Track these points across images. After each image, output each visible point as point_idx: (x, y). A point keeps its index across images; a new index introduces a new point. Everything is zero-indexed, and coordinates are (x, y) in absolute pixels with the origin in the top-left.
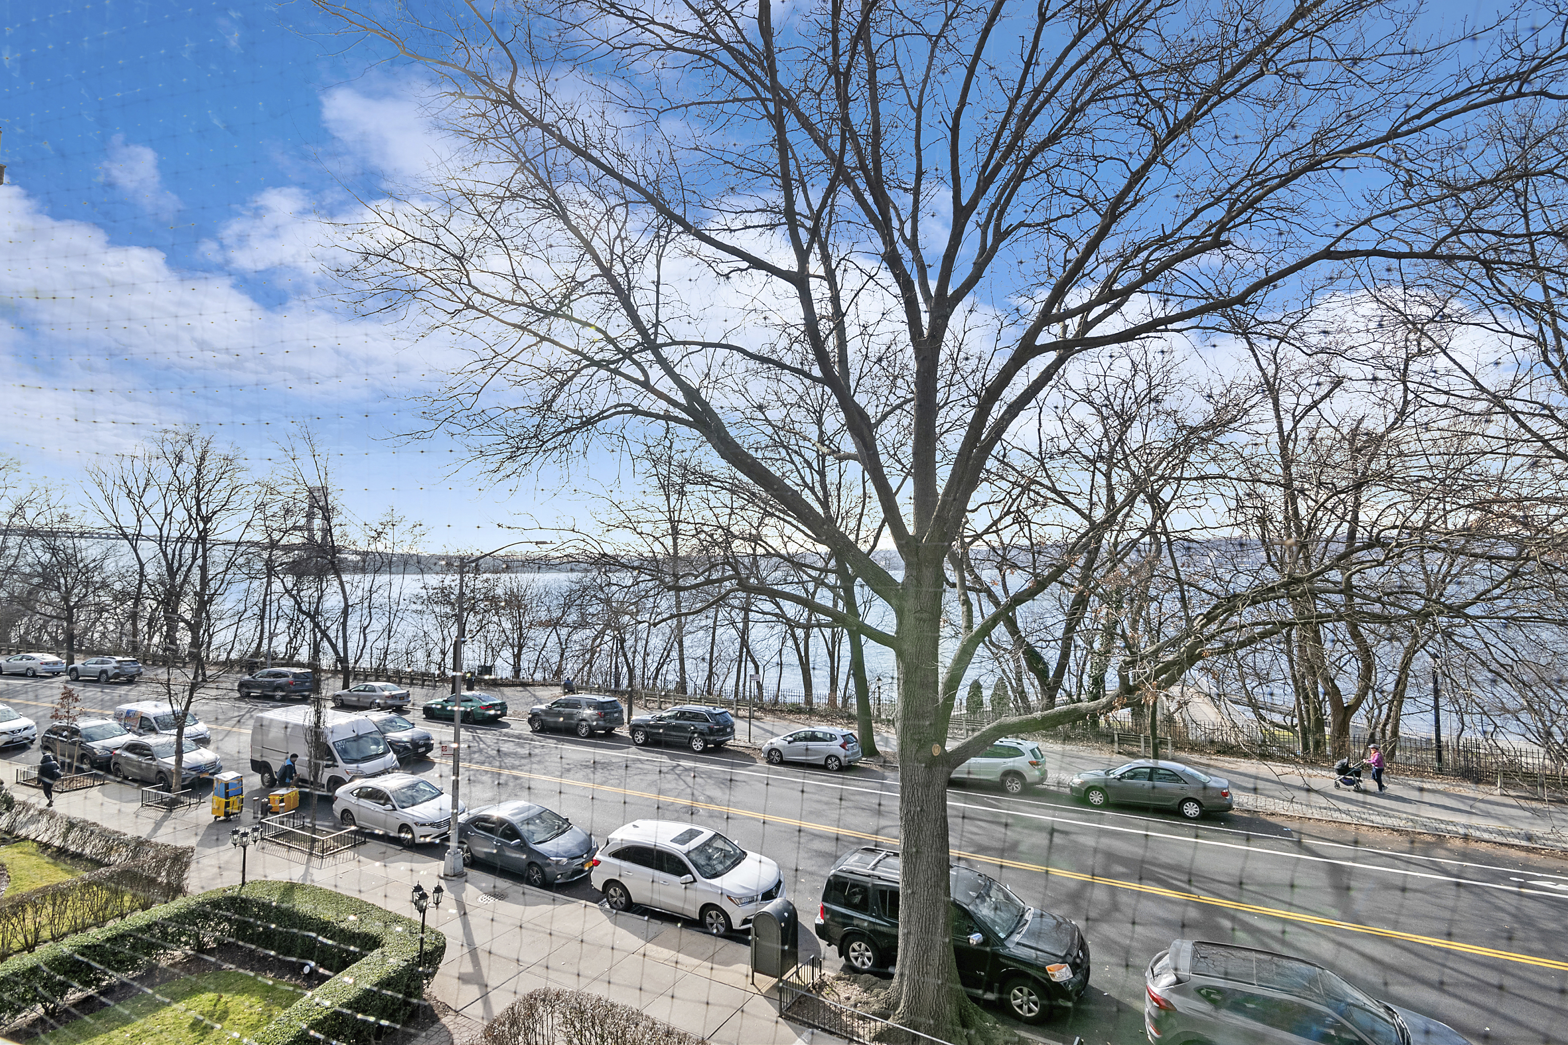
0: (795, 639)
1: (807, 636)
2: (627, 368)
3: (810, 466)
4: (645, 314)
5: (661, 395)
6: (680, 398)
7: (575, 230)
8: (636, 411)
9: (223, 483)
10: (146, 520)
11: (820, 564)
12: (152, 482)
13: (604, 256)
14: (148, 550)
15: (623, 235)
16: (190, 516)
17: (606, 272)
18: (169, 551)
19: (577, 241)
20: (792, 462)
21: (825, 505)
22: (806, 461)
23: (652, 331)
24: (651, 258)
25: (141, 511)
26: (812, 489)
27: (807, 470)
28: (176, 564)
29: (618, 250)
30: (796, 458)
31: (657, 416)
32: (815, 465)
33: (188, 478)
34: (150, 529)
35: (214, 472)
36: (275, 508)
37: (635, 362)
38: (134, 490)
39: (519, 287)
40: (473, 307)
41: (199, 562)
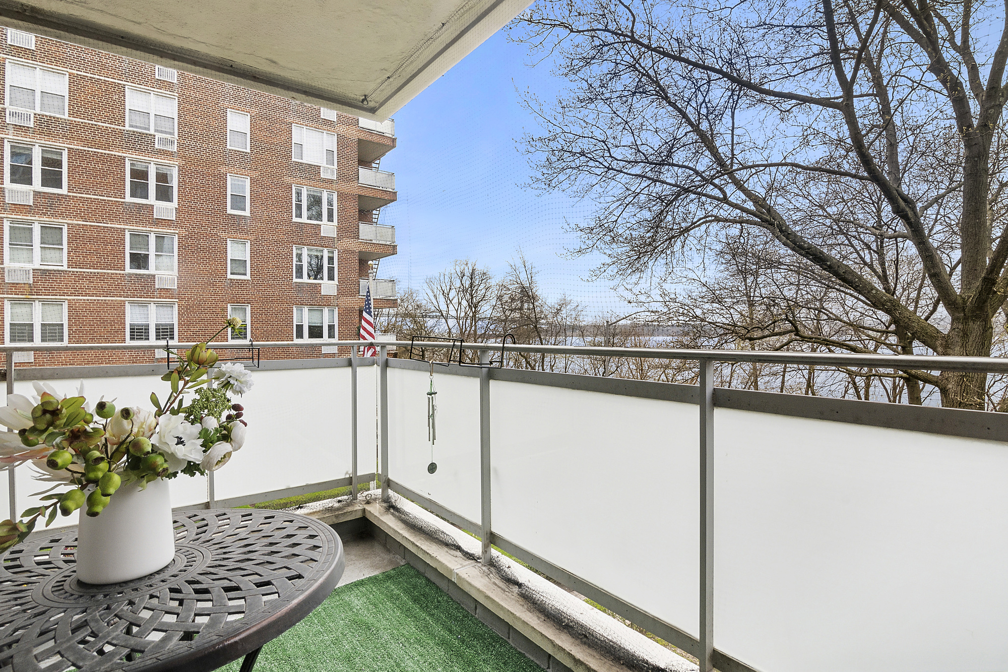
0: (856, 388)
1: (868, 386)
2: (710, 190)
3: (869, 248)
4: (724, 151)
5: (736, 206)
6: (750, 205)
7: (673, 105)
8: (717, 219)
9: (482, 286)
10: (451, 306)
11: (881, 327)
12: (452, 287)
13: (693, 117)
14: (452, 322)
15: (707, 100)
16: (469, 304)
17: (696, 128)
18: (461, 322)
19: (675, 113)
20: (852, 246)
21: (884, 278)
22: (866, 244)
23: (728, 162)
24: (729, 112)
25: (449, 302)
26: (871, 267)
27: (867, 251)
28: (464, 330)
29: (704, 111)
30: (855, 242)
31: (734, 222)
32: (874, 246)
33: (467, 284)
34: (453, 313)
35: (478, 280)
36: (506, 298)
37: (716, 186)
38: (446, 292)
39: (639, 151)
40: (612, 169)
41: (473, 328)
